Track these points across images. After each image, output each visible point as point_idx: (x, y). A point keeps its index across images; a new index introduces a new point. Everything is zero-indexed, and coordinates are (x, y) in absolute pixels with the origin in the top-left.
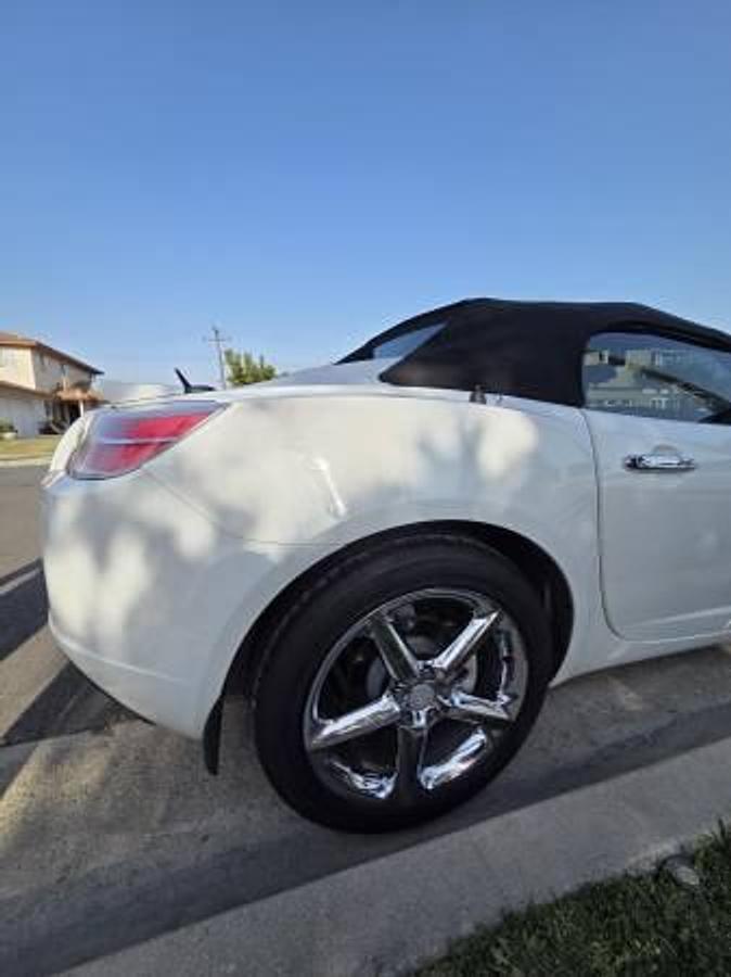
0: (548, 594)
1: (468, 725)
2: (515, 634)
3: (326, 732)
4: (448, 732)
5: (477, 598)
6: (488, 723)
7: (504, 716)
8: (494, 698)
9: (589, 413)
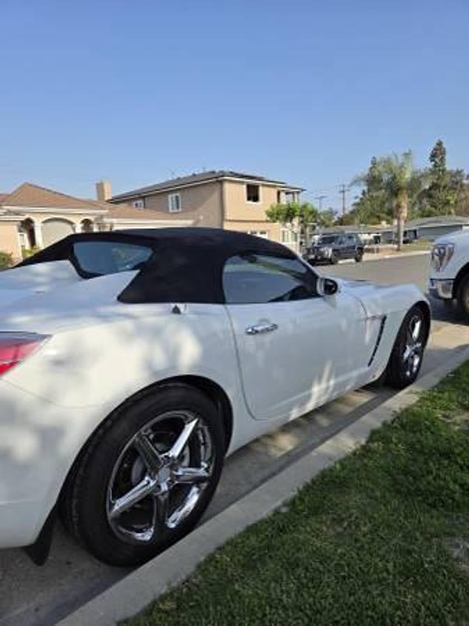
0: (220, 405)
1: (188, 484)
2: (206, 428)
3: (116, 507)
4: (178, 492)
5: (186, 413)
6: (198, 481)
7: (206, 474)
8: (199, 466)
9: (229, 307)
